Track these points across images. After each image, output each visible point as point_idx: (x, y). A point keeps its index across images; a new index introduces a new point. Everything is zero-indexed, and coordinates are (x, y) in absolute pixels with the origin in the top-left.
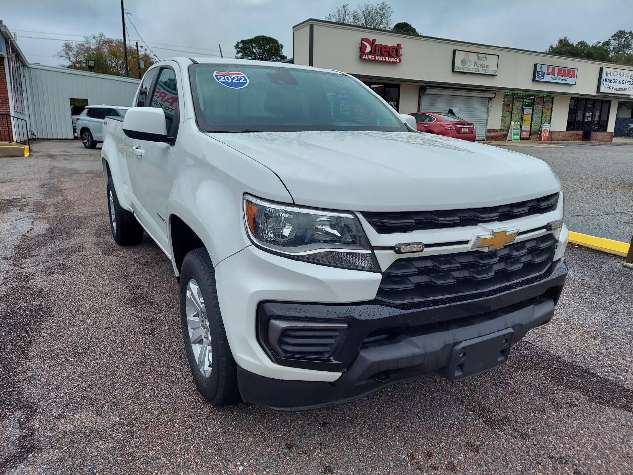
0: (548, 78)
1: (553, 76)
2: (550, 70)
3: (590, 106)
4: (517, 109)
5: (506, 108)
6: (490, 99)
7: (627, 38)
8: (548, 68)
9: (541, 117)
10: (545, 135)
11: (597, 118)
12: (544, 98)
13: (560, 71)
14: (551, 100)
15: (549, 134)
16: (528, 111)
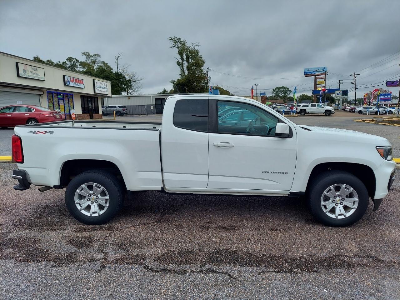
0: (71, 84)
1: (74, 83)
2: (72, 80)
3: (89, 100)
4: (56, 101)
5: (50, 101)
6: (40, 95)
7: (74, 61)
8: (71, 78)
9: (69, 106)
10: (73, 116)
11: (94, 106)
12: (68, 95)
13: (76, 80)
14: (71, 96)
15: (76, 116)
16: (61, 102)
